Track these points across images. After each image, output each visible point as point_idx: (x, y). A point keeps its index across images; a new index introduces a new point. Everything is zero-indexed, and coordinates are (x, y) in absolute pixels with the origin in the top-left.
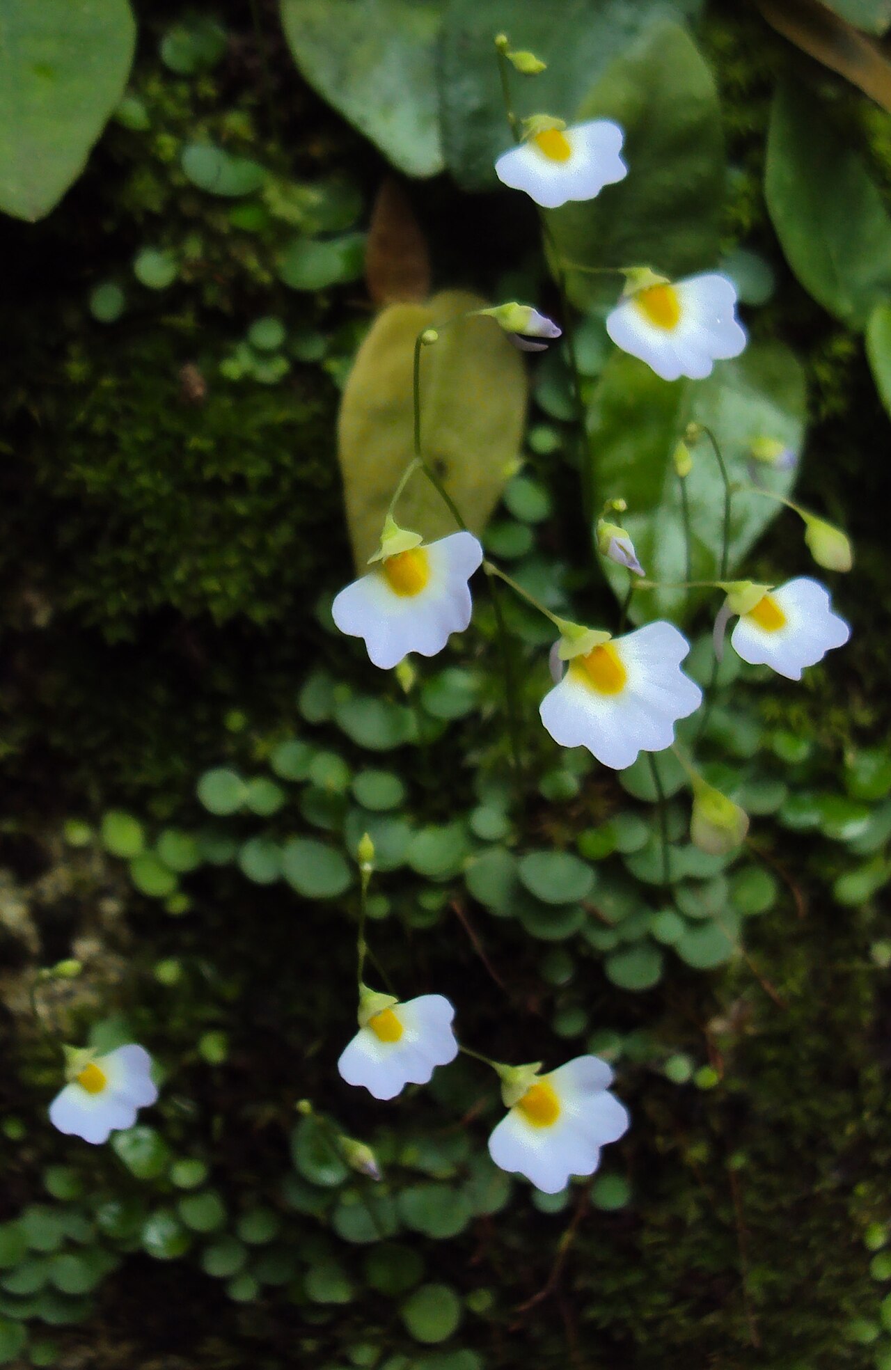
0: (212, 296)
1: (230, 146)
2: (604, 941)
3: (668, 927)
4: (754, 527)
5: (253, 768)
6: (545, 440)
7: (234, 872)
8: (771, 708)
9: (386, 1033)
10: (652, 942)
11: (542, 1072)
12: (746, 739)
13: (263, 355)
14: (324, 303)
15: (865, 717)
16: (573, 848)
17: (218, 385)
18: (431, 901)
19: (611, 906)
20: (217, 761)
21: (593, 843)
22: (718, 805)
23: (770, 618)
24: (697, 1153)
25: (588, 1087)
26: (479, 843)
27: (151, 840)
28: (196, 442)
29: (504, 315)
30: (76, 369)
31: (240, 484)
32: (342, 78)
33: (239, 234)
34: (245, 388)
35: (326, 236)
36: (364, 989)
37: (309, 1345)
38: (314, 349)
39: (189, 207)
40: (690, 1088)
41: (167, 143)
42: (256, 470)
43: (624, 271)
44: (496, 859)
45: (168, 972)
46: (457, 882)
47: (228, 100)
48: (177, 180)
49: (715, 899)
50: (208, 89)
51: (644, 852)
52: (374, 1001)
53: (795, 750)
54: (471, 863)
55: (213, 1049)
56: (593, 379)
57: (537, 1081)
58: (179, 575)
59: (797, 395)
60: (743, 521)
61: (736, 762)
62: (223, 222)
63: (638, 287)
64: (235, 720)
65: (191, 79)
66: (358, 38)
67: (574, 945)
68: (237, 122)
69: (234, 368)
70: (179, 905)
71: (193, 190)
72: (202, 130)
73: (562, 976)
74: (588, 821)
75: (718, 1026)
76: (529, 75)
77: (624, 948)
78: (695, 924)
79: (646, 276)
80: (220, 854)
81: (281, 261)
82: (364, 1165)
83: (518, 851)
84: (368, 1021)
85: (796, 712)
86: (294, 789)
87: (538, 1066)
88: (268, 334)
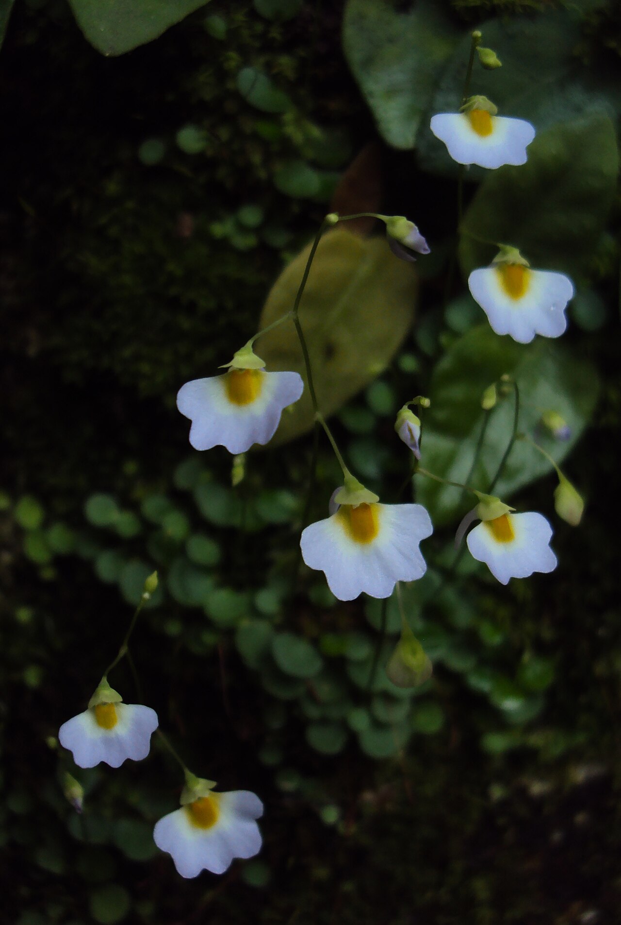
0: (222, 173)
1: (276, 79)
2: (312, 712)
3: (359, 720)
4: (524, 478)
5: (128, 503)
6: (409, 364)
7: (89, 566)
8: (488, 603)
9: (104, 720)
10: (344, 726)
11: (216, 790)
12: (463, 616)
13: (243, 229)
14: (296, 209)
15: (547, 633)
16: (315, 642)
17: (202, 235)
18: (209, 639)
19: (325, 690)
20: (107, 489)
21: (331, 644)
22: (414, 653)
23: (502, 532)
24: (321, 873)
25: (243, 813)
26: (255, 613)
27: (46, 524)
28: (172, 267)
29: (393, 223)
30: (112, 187)
31: (191, 308)
32: (369, 62)
33: (255, 137)
34: (222, 246)
35: (316, 165)
36: (104, 681)
37: (24, 891)
38: (279, 239)
39: (230, 106)
40: (331, 830)
41: (233, 58)
42: (207, 303)
43: (501, 245)
44: (262, 628)
45: (24, 615)
46: (230, 632)
47: (287, 47)
48: (230, 85)
49: (398, 714)
50: (275, 33)
51: (361, 664)
52: (107, 694)
53: (492, 637)
54: (245, 624)
55: (32, 677)
56: (456, 335)
57: (207, 794)
58: (127, 353)
59: (589, 403)
60: (518, 471)
61: (450, 629)
62: (248, 125)
63: (505, 259)
64: (131, 468)
65: (268, 23)
66: (391, 40)
67: (292, 706)
68: (286, 63)
69: (219, 230)
70: (48, 574)
71: (237, 96)
72: (262, 60)
73: (276, 722)
74: (333, 628)
75: (368, 797)
76: (487, 67)
77: (324, 722)
78: (378, 725)
79: (514, 255)
80: (86, 551)
81: (278, 168)
82: (74, 799)
83: (279, 628)
84: (94, 706)
85: (503, 612)
86: (149, 527)
87: (213, 784)
88: (251, 216)
